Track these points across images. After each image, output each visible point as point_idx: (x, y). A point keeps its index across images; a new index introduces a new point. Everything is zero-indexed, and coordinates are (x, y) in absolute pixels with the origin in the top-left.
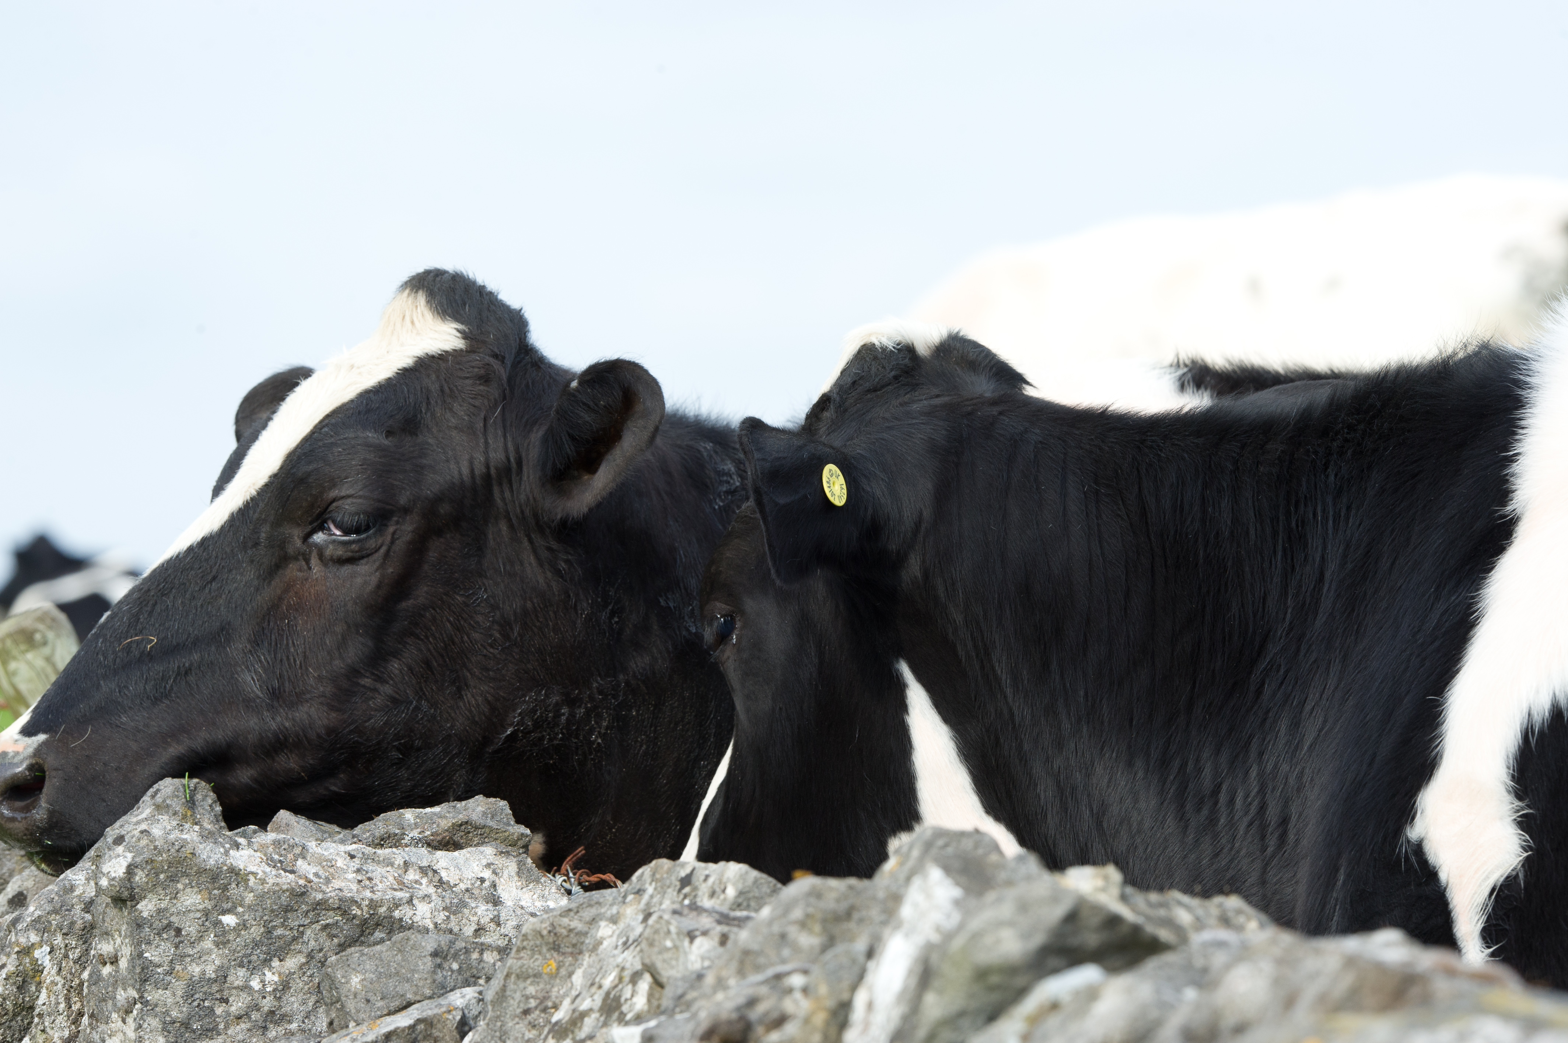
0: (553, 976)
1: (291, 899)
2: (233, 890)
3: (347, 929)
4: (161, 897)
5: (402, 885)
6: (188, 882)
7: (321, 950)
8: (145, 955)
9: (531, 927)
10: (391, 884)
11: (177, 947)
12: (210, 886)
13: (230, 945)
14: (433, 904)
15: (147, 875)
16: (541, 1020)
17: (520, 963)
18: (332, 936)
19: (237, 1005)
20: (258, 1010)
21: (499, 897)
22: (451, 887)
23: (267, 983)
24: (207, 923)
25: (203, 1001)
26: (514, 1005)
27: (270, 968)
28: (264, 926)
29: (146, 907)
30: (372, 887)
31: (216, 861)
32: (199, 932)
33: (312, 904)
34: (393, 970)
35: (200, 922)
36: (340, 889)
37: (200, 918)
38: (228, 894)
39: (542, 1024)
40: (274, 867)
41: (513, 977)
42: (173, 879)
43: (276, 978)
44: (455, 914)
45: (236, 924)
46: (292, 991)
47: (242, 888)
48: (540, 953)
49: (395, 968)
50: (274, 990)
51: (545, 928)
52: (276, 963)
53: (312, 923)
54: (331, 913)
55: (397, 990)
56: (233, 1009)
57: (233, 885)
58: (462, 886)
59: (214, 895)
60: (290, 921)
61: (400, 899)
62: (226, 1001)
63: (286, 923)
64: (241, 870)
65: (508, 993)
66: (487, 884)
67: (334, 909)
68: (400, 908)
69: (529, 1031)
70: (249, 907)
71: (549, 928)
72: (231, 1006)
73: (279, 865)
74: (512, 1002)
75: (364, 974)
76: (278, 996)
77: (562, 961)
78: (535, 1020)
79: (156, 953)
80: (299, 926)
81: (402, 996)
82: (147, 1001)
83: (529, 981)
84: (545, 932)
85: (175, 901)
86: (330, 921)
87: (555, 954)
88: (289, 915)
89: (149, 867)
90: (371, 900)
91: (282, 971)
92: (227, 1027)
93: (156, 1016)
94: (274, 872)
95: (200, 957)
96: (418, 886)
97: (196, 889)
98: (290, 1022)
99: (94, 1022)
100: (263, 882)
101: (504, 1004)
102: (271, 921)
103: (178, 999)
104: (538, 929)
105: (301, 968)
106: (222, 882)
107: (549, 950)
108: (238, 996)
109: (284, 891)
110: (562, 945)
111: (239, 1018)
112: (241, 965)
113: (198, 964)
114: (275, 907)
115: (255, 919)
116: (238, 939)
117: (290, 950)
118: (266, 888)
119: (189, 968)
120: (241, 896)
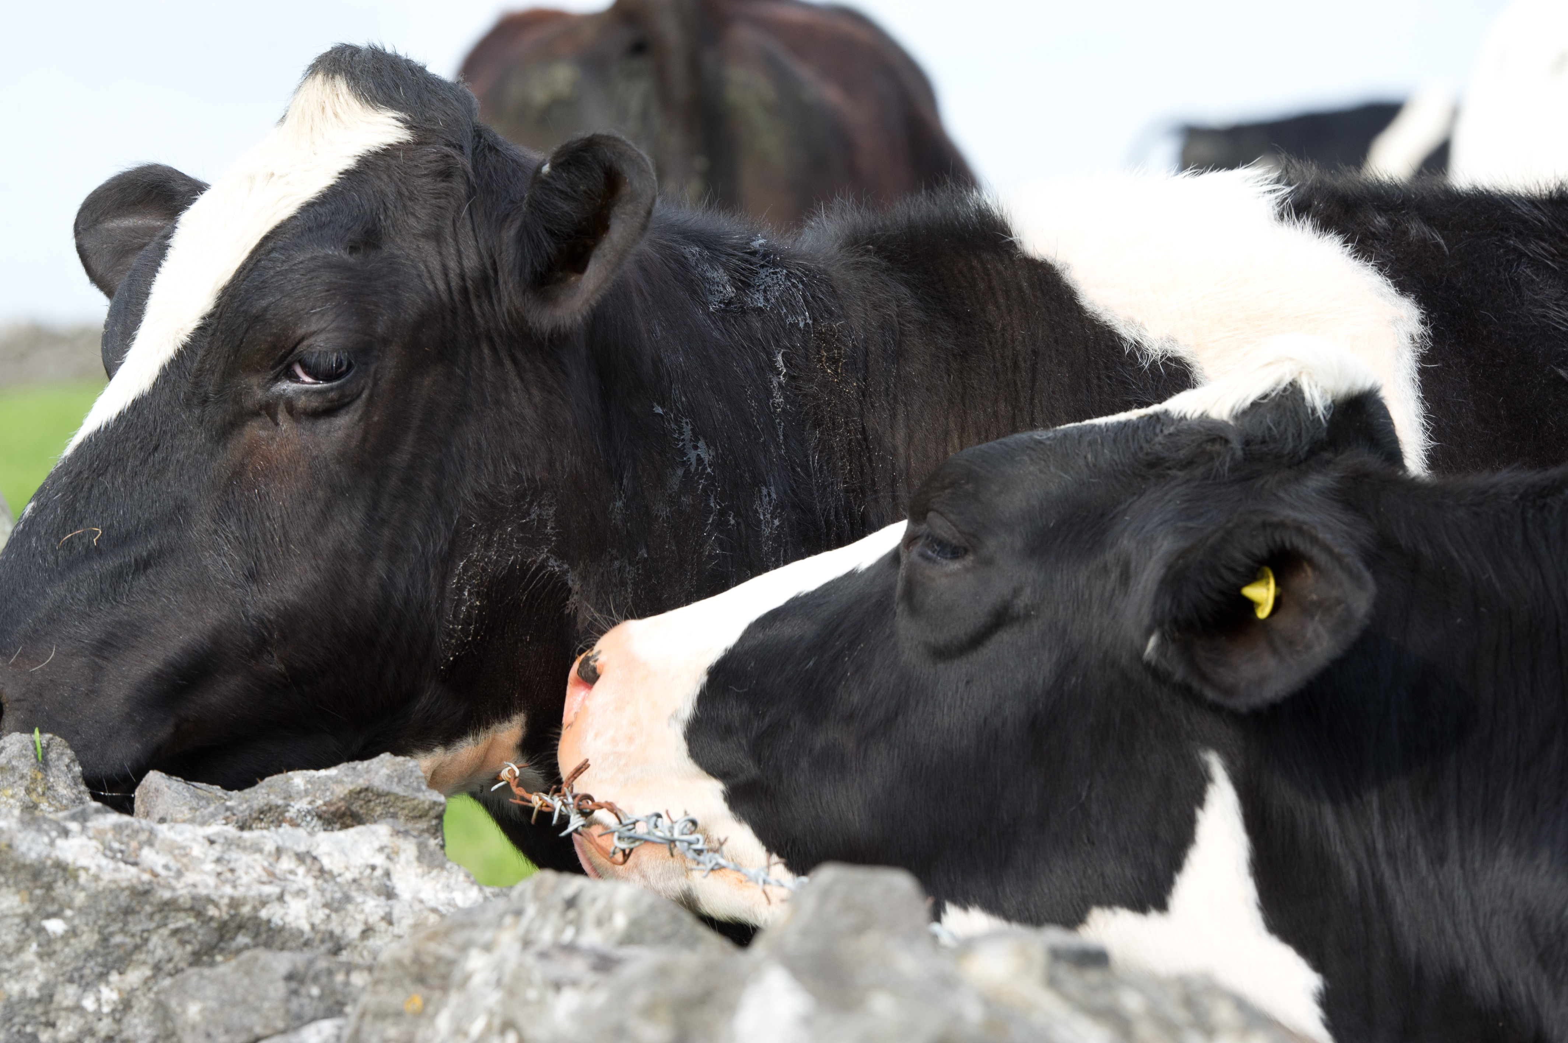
0: (418, 1015)
1: (132, 900)
2: (60, 889)
3: (202, 934)
5: (272, 876)
7: (170, 960)
9: (391, 955)
10: (260, 876)
12: (30, 885)
13: (55, 957)
14: (309, 901)
17: (377, 999)
18: (183, 943)
19: (67, 1030)
20: (93, 1035)
21: (393, 888)
22: (333, 877)
23: (103, 1000)
24: (28, 931)
25: (24, 1025)
27: (108, 983)
28: (100, 933)
30: (234, 881)
31: (39, 855)
32: (18, 941)
33: (158, 904)
34: (239, 997)
35: (19, 929)
36: (194, 886)
37: (18, 925)
38: (54, 894)
40: (113, 858)
41: (369, 1018)
43: (115, 996)
44: (337, 910)
45: (64, 930)
46: (135, 1010)
47: (70, 887)
48: (402, 987)
49: (242, 995)
50: (113, 1011)
51: (409, 956)
52: (114, 977)
53: (158, 927)
54: (182, 915)
55: (243, 1021)
56: (62, 1035)
57: (60, 883)
58: (349, 876)
59: (37, 896)
60: (131, 925)
61: (269, 896)
62: (53, 1025)
63: (126, 928)
64: (68, 864)
66: (379, 872)
67: (185, 910)
68: (268, 906)
70: (80, 909)
71: (414, 957)
72: (59, 1030)
73: (119, 855)
75: (204, 1002)
76: (118, 1016)
77: (427, 996)
80: (143, 931)
81: (250, 1030)
83: (388, 1022)
84: (407, 961)
86: (180, 924)
87: (421, 989)
88: (130, 918)
90: (232, 898)
91: (123, 986)
94: (111, 865)
95: (19, 973)
96: (291, 877)
97: (13, 889)
100: (96, 878)
102: (107, 926)
104: (401, 956)
105: (146, 982)
106: (46, 879)
107: (412, 983)
108: (68, 1018)
109: (123, 890)
110: (429, 977)
112: (71, 981)
113: (17, 981)
114: (112, 909)
115: (87, 924)
116: (67, 950)
117: (131, 961)
118: (101, 885)
119: (7, 986)
120: (69, 896)
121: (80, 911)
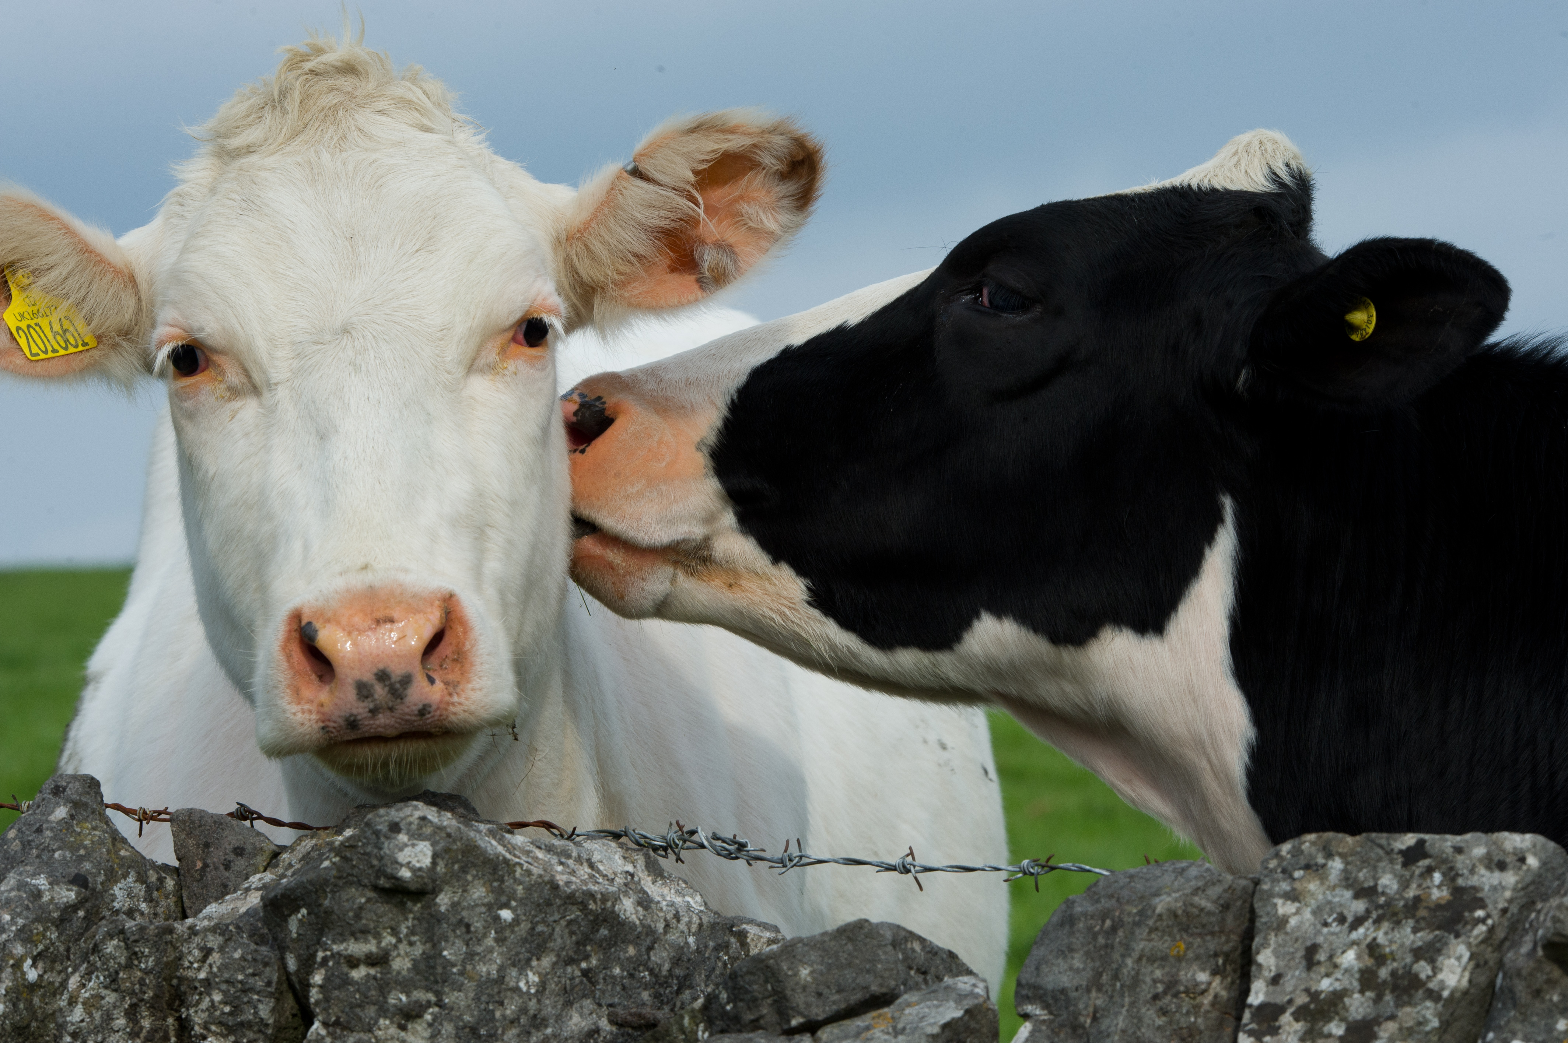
0: (1179, 959)
1: (551, 893)
2: (508, 882)
3: (583, 926)
4: (455, 890)
6: (475, 872)
7: (565, 948)
8: (445, 953)
9: (1165, 906)
11: (467, 945)
12: (491, 877)
13: (505, 943)
15: (446, 865)
16: (1173, 1006)
17: (1151, 945)
18: (572, 933)
19: (511, 1009)
20: (526, 1014)
23: (530, 983)
24: (490, 918)
25: (488, 1003)
26: (1146, 991)
27: (532, 968)
28: (530, 922)
29: (443, 901)
32: (484, 928)
33: (563, 898)
34: (843, 961)
35: (486, 917)
37: (485, 913)
38: (504, 886)
39: (1174, 1010)
41: (1144, 960)
42: (464, 870)
43: (537, 979)
44: (646, 909)
45: (513, 919)
46: (548, 992)
47: (513, 880)
48: (1170, 934)
49: (846, 959)
50: (536, 993)
51: (1180, 907)
52: (534, 963)
54: (574, 908)
55: (858, 981)
56: (508, 1012)
57: (506, 877)
59: (494, 887)
60: (548, 916)
61: (613, 894)
62: (501, 1004)
63: (545, 919)
65: (1141, 977)
67: (578, 904)
68: (616, 903)
69: (1159, 1017)
70: (521, 899)
71: (1183, 908)
72: (506, 1009)
74: (1144, 986)
75: (811, 965)
76: (539, 998)
77: (1191, 943)
78: (1167, 1006)
79: (452, 951)
80: (553, 921)
81: (866, 988)
82: (445, 1004)
83: (1156, 965)
84: (1180, 912)
85: (465, 894)
87: (1185, 936)
88: (548, 910)
89: (447, 857)
91: (540, 970)
92: (503, 1033)
93: (451, 1021)
95: (485, 956)
97: (482, 882)
98: (546, 1027)
99: (338, 1031)
100: (529, 873)
101: (1138, 990)
102: (536, 916)
103: (470, 1002)
104: (1173, 908)
105: (553, 967)
106: (499, 874)
107: (1179, 931)
108: (512, 998)
109: (546, 884)
110: (1192, 926)
111: (512, 1022)
112: (514, 964)
113: (485, 964)
114: (541, 901)
115: (525, 915)
116: (512, 937)
117: (546, 948)
118: (534, 877)
119: (478, 968)
120: (513, 889)
121: (521, 901)
